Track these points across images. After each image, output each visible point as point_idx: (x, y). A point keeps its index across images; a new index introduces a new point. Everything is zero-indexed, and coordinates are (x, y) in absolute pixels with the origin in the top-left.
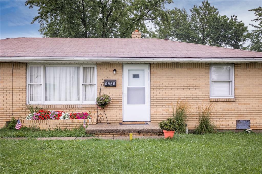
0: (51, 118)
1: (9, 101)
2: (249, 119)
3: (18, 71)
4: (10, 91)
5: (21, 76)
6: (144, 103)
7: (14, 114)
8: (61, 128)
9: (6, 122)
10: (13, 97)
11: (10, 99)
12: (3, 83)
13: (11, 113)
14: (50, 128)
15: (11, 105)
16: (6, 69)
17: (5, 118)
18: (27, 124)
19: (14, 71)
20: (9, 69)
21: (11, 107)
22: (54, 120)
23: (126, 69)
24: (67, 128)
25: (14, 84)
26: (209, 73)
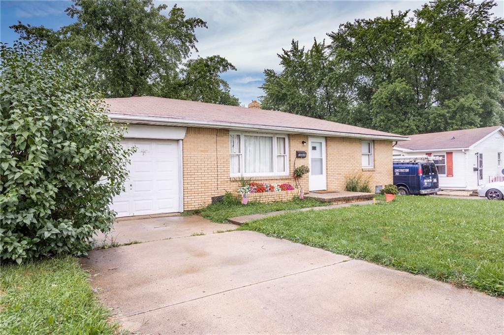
0: (267, 191)
1: (214, 173)
2: (381, 185)
3: (222, 139)
4: (214, 162)
5: (225, 145)
6: (322, 173)
7: (219, 189)
8: (278, 200)
9: (211, 198)
10: (218, 169)
11: (215, 171)
12: (207, 152)
13: (216, 187)
14: (268, 201)
15: (216, 178)
16: (209, 136)
17: (210, 194)
18: (249, 198)
19: (218, 138)
20: (213, 136)
21: (216, 180)
22: (270, 193)
23: (310, 140)
24: (283, 200)
25: (218, 154)
26: (361, 147)
